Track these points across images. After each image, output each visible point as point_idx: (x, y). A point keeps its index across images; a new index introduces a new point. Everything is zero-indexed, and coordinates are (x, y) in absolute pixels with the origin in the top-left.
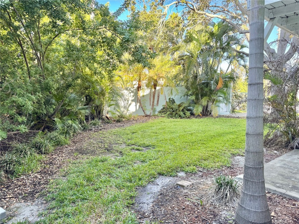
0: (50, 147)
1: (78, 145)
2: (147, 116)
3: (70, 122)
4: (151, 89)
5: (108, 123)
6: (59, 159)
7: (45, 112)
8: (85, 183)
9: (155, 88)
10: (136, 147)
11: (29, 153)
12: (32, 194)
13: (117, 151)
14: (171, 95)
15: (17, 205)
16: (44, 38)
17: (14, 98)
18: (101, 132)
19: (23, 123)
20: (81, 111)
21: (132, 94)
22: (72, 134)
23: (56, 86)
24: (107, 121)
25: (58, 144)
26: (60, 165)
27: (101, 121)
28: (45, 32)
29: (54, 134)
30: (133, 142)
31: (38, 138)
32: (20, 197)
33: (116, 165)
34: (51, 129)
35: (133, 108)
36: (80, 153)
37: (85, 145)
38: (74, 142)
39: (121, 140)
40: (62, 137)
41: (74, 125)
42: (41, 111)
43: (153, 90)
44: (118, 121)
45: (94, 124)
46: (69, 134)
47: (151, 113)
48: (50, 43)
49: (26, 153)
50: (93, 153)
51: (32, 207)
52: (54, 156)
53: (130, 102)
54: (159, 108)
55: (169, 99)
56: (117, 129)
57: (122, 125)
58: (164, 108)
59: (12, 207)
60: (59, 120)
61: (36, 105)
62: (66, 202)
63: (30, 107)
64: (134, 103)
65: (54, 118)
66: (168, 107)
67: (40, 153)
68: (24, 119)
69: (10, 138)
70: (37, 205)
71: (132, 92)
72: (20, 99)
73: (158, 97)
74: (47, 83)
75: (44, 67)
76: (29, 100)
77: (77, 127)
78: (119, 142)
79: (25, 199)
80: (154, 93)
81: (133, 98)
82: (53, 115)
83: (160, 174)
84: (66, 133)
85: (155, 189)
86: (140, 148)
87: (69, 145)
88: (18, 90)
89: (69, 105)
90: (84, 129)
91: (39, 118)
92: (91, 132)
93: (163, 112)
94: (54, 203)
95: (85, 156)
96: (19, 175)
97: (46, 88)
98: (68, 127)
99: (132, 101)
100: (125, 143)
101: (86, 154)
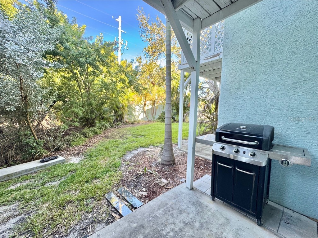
0: (91, 134)
1: (106, 135)
2: (149, 121)
3: (104, 123)
4: (152, 106)
5: (126, 124)
6: (94, 140)
7: (90, 117)
8: (104, 150)
9: (154, 105)
10: (135, 136)
11: (79, 137)
12: (78, 154)
13: (125, 138)
14: (163, 109)
15: (71, 157)
16: (91, 78)
17: (73, 109)
18: (120, 129)
19: (77, 122)
20: (110, 117)
21: (141, 108)
22: (104, 129)
23: (95, 103)
24: (126, 123)
25: (96, 133)
26: (95, 143)
27: (122, 123)
28: (90, 75)
29: (94, 128)
30: (135, 133)
31: (85, 130)
32: (73, 154)
33: (122, 143)
34: (93, 126)
35: (142, 116)
36: (106, 138)
37: (110, 134)
38: (104, 133)
39: (130, 132)
40: (98, 131)
41: (106, 124)
42: (88, 117)
43: (153, 106)
44: (132, 123)
45: (118, 125)
46: (102, 129)
47: (151, 120)
48: (93, 81)
49: (78, 137)
50: (113, 138)
51: (77, 158)
52: (92, 139)
53: (140, 113)
54: (157, 117)
55: (163, 112)
56: (130, 127)
57: (133, 125)
58: (159, 117)
59: (68, 158)
60: (98, 122)
61: (85, 113)
62: (93, 156)
63: (81, 113)
64: (142, 114)
65: (95, 120)
66: (162, 116)
67: (86, 137)
68: (78, 120)
69: (70, 130)
70: (80, 157)
71: (142, 107)
72: (76, 110)
73: (156, 110)
74: (91, 102)
75: (89, 93)
76: (80, 110)
77: (107, 126)
78: (128, 134)
79: (75, 155)
80: (154, 108)
81: (142, 111)
82: (94, 119)
83: (141, 147)
84: (101, 128)
85: (135, 152)
86: (138, 136)
87: (102, 134)
88: (75, 105)
89: (104, 114)
90: (112, 127)
91: (87, 120)
92: (115, 129)
93: (158, 119)
94: (87, 157)
95: (108, 139)
96: (73, 146)
97: (90, 104)
98: (102, 125)
99: (141, 112)
100: (131, 134)
101: (109, 138)
